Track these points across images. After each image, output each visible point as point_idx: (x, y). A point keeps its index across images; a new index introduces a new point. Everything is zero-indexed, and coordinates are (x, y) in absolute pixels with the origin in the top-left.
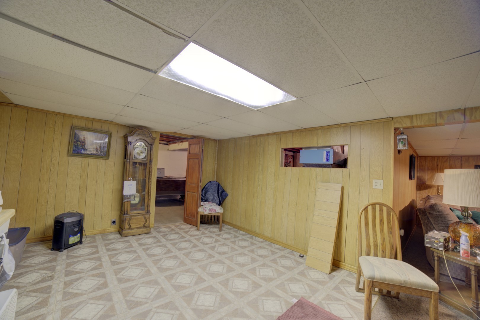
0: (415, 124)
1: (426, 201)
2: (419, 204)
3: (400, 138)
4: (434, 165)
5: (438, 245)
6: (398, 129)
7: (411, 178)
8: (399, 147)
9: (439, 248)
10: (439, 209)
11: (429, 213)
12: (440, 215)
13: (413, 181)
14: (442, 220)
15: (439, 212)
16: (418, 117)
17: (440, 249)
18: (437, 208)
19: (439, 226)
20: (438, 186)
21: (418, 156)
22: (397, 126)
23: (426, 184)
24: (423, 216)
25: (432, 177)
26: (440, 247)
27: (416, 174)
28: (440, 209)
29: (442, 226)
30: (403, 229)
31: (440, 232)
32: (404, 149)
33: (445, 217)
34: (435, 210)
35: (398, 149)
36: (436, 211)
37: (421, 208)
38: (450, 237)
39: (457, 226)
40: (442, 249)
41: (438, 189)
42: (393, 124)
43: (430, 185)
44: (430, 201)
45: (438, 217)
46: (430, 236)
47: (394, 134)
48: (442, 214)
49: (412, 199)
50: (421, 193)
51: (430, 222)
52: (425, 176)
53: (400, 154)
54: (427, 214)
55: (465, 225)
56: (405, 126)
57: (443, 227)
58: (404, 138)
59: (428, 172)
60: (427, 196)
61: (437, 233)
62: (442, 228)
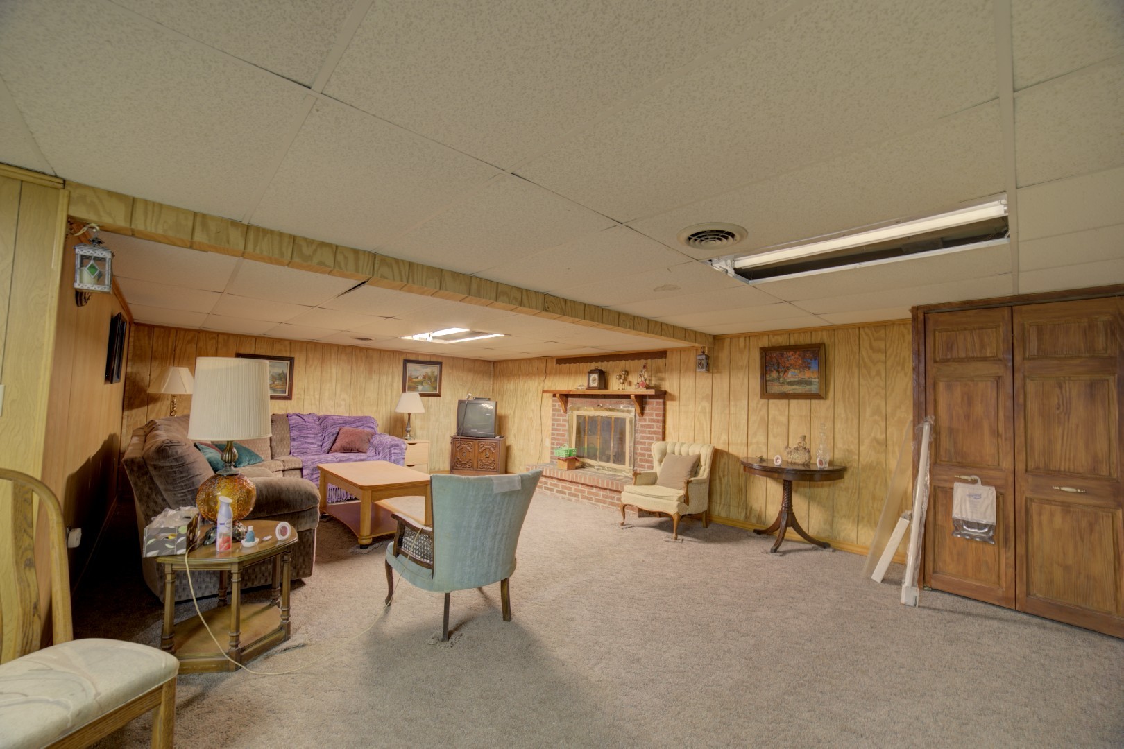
0: (139, 225)
1: (146, 436)
2: (130, 446)
3: (88, 254)
4: (168, 348)
5: (174, 545)
6: (83, 223)
7: (109, 377)
8: (81, 282)
9: (177, 550)
10: (177, 452)
11: (155, 467)
12: (178, 466)
13: (114, 385)
14: (183, 477)
15: (176, 460)
16: (150, 208)
17: (179, 552)
18: (174, 451)
19: (175, 494)
20: (174, 396)
21: (132, 322)
22: (80, 212)
23: (148, 392)
24: (139, 477)
25: (162, 377)
26: (179, 547)
27: (126, 368)
28: (180, 451)
29: (183, 491)
30: (76, 527)
31: (180, 510)
32: (99, 289)
33: (188, 470)
34: (168, 457)
35: (77, 286)
36: (171, 458)
37: (136, 458)
38: (198, 515)
39: (213, 486)
40: (183, 551)
41: (172, 402)
42: (63, 201)
43: (156, 395)
44: (155, 436)
45: (175, 472)
46: (157, 528)
47: (66, 236)
48: (183, 465)
49: (108, 435)
50: (132, 415)
51: (157, 487)
52: (146, 373)
53: (82, 305)
54: (151, 468)
55: (227, 480)
56: (107, 220)
57: (182, 493)
58: (101, 256)
59: (153, 364)
60: (150, 423)
61: (174, 514)
62: (182, 497)
